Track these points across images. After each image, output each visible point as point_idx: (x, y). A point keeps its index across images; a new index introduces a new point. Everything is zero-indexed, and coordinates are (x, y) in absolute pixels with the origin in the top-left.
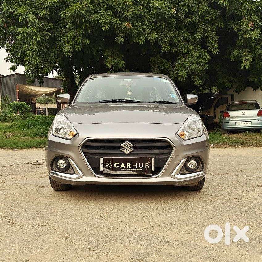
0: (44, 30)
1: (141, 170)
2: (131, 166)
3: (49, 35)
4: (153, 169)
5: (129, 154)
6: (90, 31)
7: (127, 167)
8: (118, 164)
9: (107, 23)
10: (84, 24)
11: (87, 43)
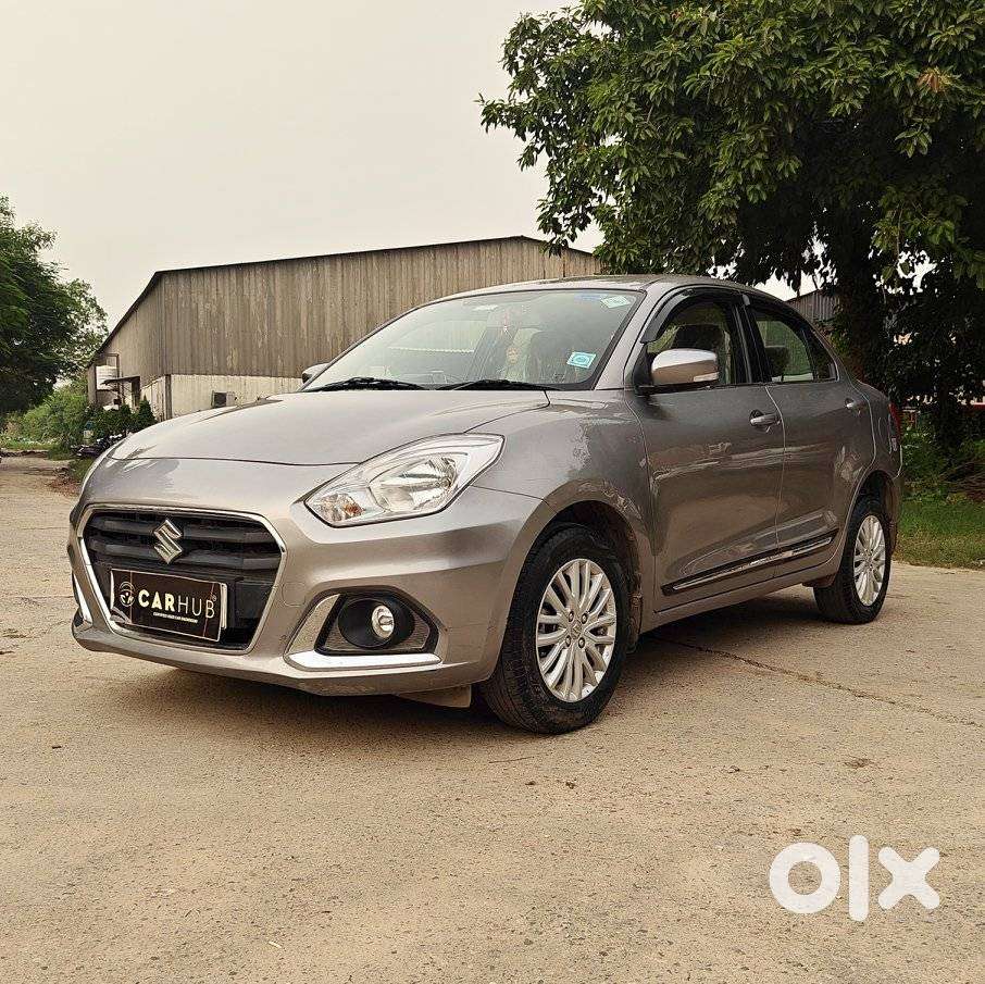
0: (663, 145)
1: (196, 621)
2: (175, 605)
3: (680, 161)
4: (223, 623)
5: (173, 563)
6: (794, 127)
7: (167, 609)
8: (147, 595)
9: (855, 87)
10: (767, 106)
11: (790, 172)
